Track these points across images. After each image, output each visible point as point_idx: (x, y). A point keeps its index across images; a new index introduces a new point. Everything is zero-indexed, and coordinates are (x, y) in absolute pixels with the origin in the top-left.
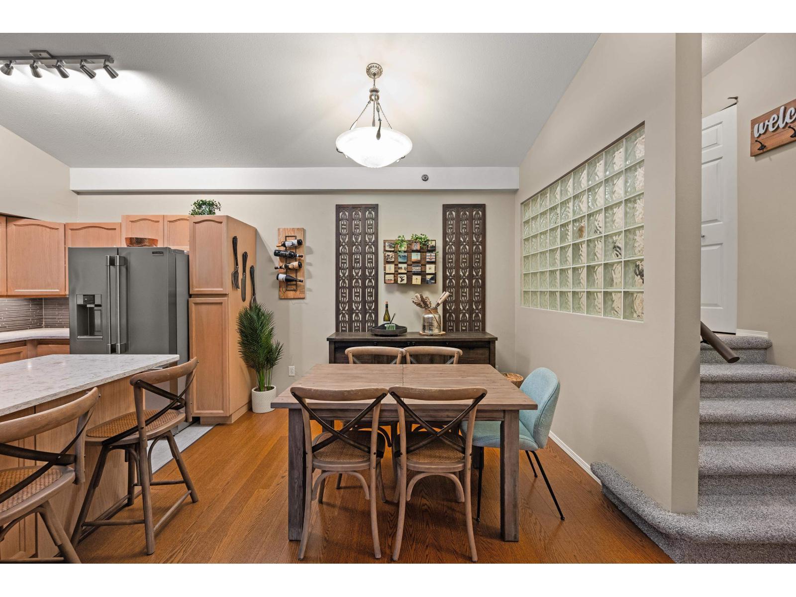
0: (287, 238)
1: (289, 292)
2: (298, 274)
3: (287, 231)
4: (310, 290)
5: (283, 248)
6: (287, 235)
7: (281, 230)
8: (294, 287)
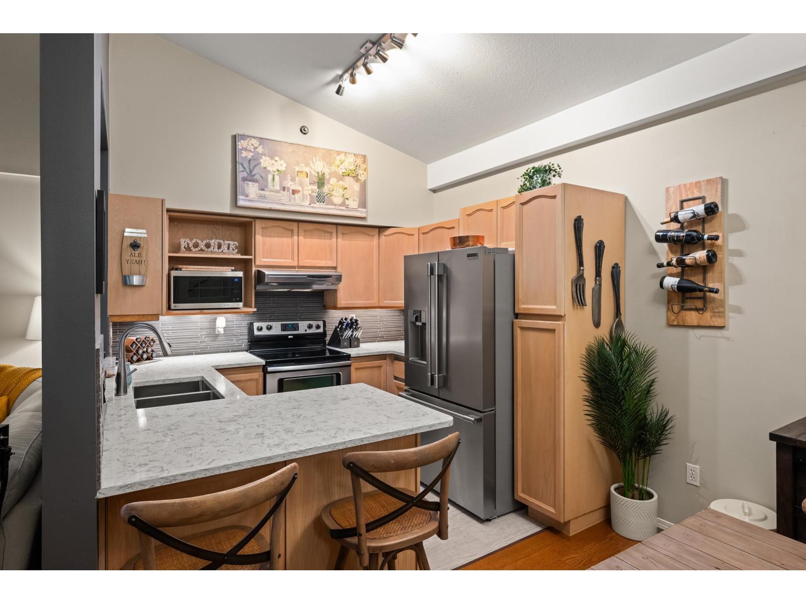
0: (685, 204)
1: (688, 312)
2: (709, 275)
3: (683, 190)
4: (738, 310)
5: (675, 226)
6: (684, 198)
7: (671, 190)
8: (699, 304)
